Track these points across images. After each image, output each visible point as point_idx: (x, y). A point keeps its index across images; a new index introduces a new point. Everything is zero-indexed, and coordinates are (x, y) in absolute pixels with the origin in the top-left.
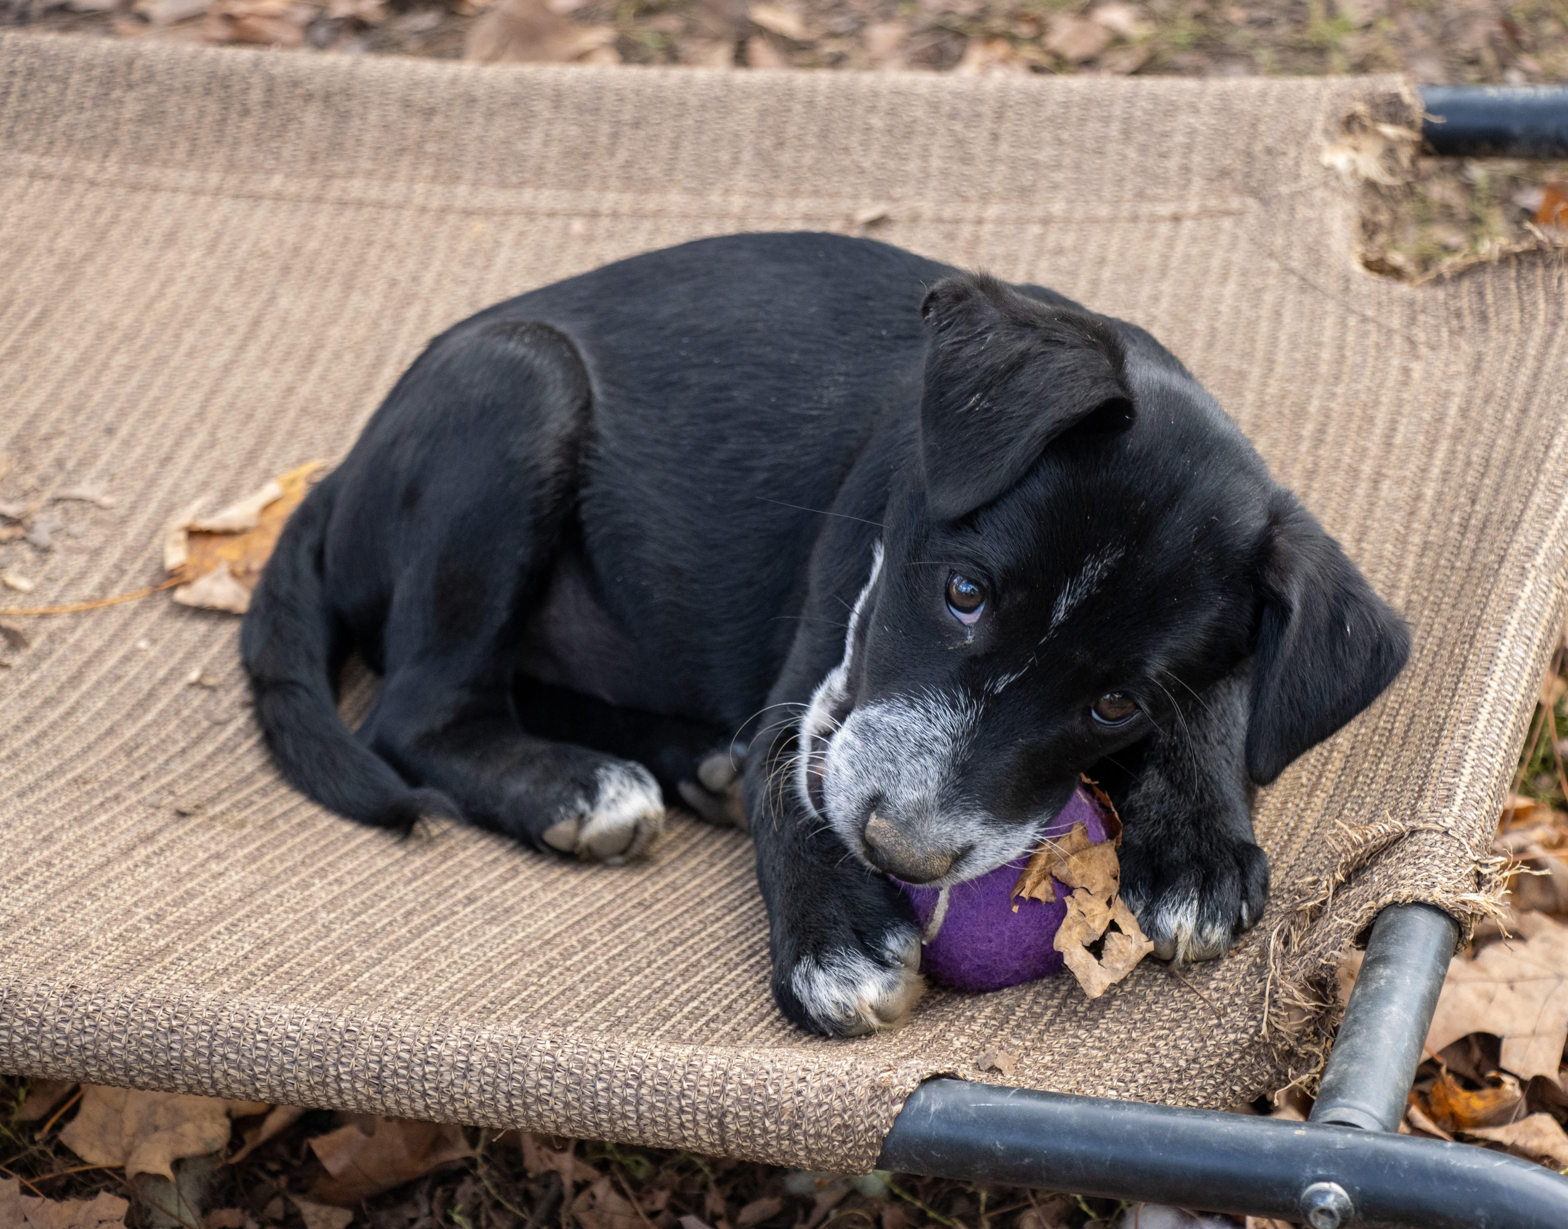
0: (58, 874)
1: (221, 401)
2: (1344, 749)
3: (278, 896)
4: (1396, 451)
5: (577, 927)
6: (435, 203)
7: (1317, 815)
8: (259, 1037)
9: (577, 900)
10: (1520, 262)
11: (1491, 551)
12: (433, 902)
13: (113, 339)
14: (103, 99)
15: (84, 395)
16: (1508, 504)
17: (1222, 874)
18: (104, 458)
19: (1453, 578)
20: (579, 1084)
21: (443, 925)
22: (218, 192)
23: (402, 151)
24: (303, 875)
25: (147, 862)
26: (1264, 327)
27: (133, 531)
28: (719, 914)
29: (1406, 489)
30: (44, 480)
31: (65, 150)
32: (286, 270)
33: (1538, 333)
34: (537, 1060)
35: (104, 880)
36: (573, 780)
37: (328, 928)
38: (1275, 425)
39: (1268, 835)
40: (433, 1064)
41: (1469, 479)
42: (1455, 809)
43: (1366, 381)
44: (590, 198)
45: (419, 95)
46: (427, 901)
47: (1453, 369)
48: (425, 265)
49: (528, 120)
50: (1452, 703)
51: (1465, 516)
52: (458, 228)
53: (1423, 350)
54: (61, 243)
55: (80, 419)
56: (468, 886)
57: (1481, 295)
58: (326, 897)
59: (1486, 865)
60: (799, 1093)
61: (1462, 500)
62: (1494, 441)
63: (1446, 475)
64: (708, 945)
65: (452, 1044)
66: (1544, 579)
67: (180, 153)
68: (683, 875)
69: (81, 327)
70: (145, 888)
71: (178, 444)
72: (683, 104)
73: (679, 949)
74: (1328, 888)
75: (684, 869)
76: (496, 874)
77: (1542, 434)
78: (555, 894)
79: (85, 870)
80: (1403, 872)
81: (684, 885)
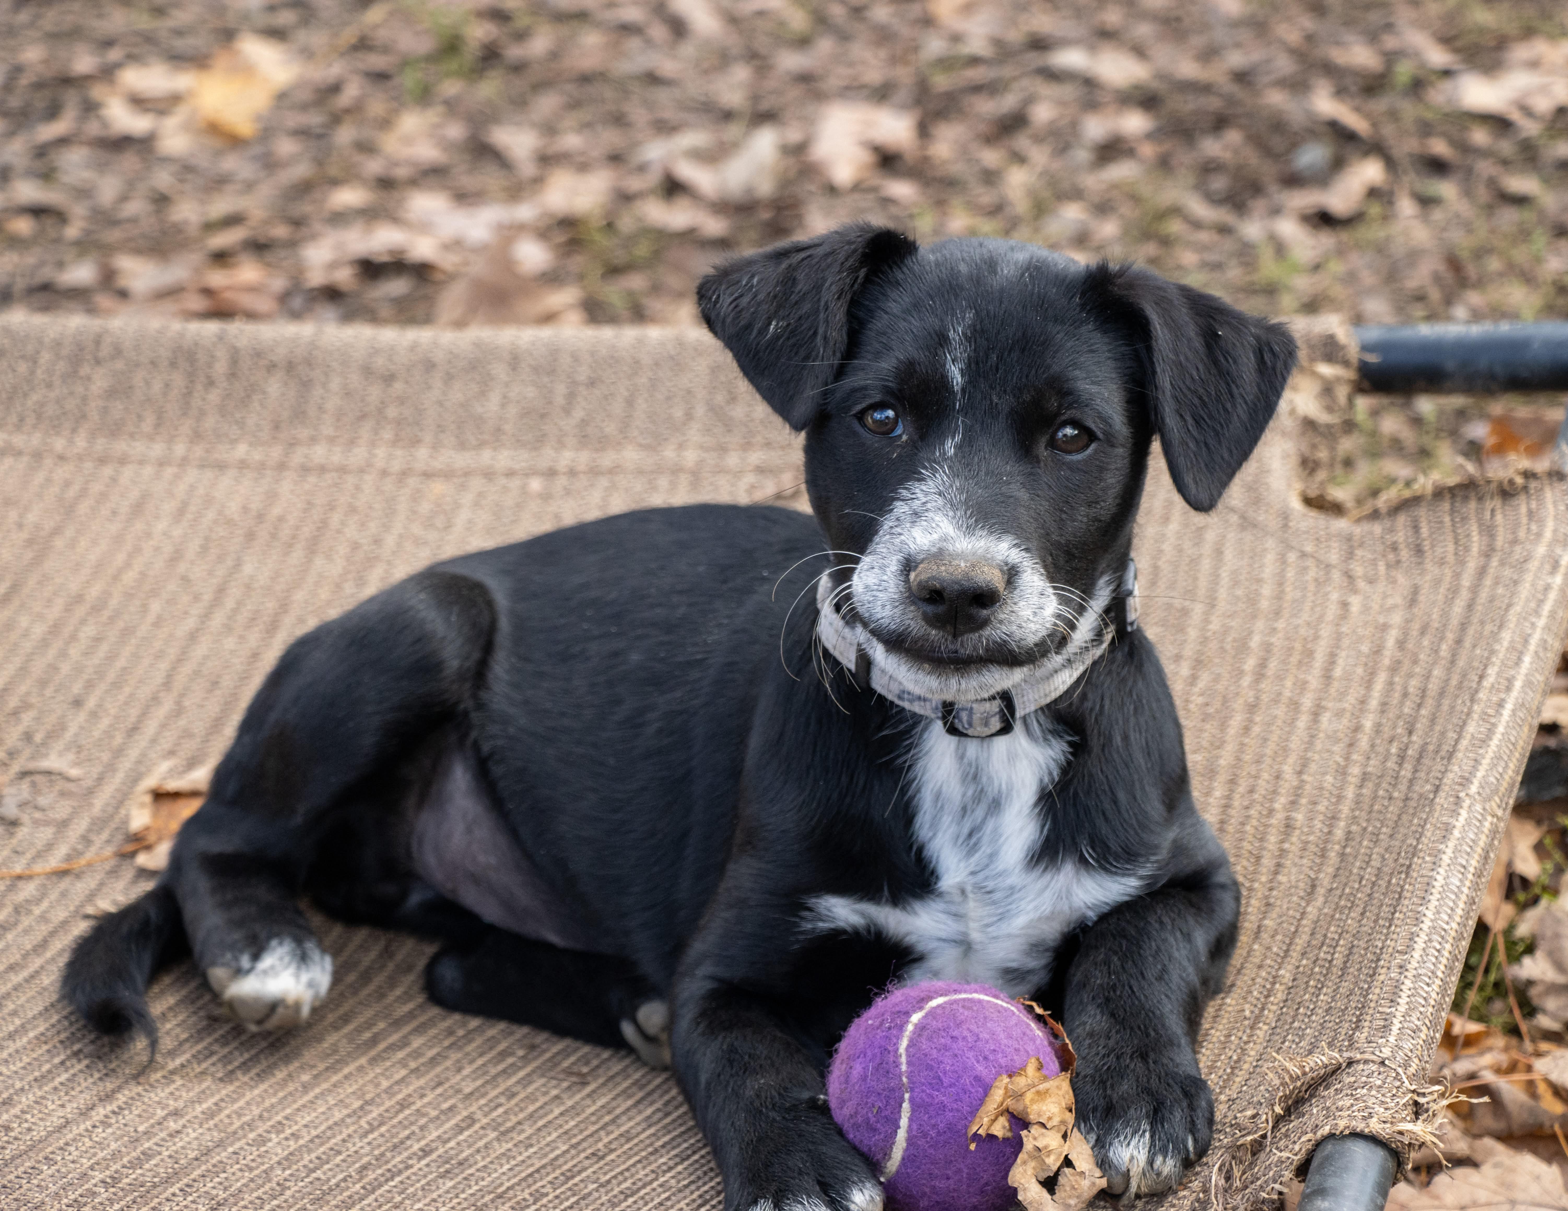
0: (16, 1139)
1: (186, 669)
2: (1285, 981)
3: (235, 1153)
4: (1336, 684)
5: (530, 1180)
6: (396, 466)
7: (1259, 1047)
9: (532, 1150)
10: (1453, 496)
11: (1427, 781)
12: (389, 1155)
13: (80, 611)
14: (72, 375)
15: (53, 668)
16: (1443, 734)
17: (1172, 1106)
18: (72, 729)
19: (1391, 809)
21: (398, 1179)
22: (184, 462)
23: (363, 417)
24: (260, 1131)
25: (105, 1124)
26: (1206, 565)
27: (99, 803)
28: (671, 1163)
29: (1345, 721)
30: (12, 754)
31: (34, 427)
32: (250, 536)
33: (1472, 565)
35: (61, 1143)
37: (283, 1187)
38: (1217, 661)
39: (1212, 1068)
41: (1406, 710)
42: (1392, 1039)
43: (1305, 616)
44: (547, 456)
45: (379, 362)
46: (382, 1154)
47: (1390, 602)
48: (386, 528)
49: (486, 383)
50: (1388, 934)
51: (1402, 746)
52: (418, 491)
53: (1361, 584)
54: (31, 518)
55: (49, 692)
56: (424, 1137)
57: (1416, 528)
58: (282, 1153)
59: (1424, 1095)
61: (1399, 731)
62: (1430, 671)
63: (1384, 706)
64: (659, 1195)
66: (1478, 807)
67: (147, 426)
68: (638, 1124)
69: (49, 600)
70: (102, 1149)
71: (144, 715)
72: (637, 362)
73: (631, 1200)
74: (1267, 1120)
75: (639, 1118)
76: (453, 1122)
77: (1476, 664)
78: (510, 1145)
79: (43, 1133)
80: (1340, 1103)
81: (638, 1134)
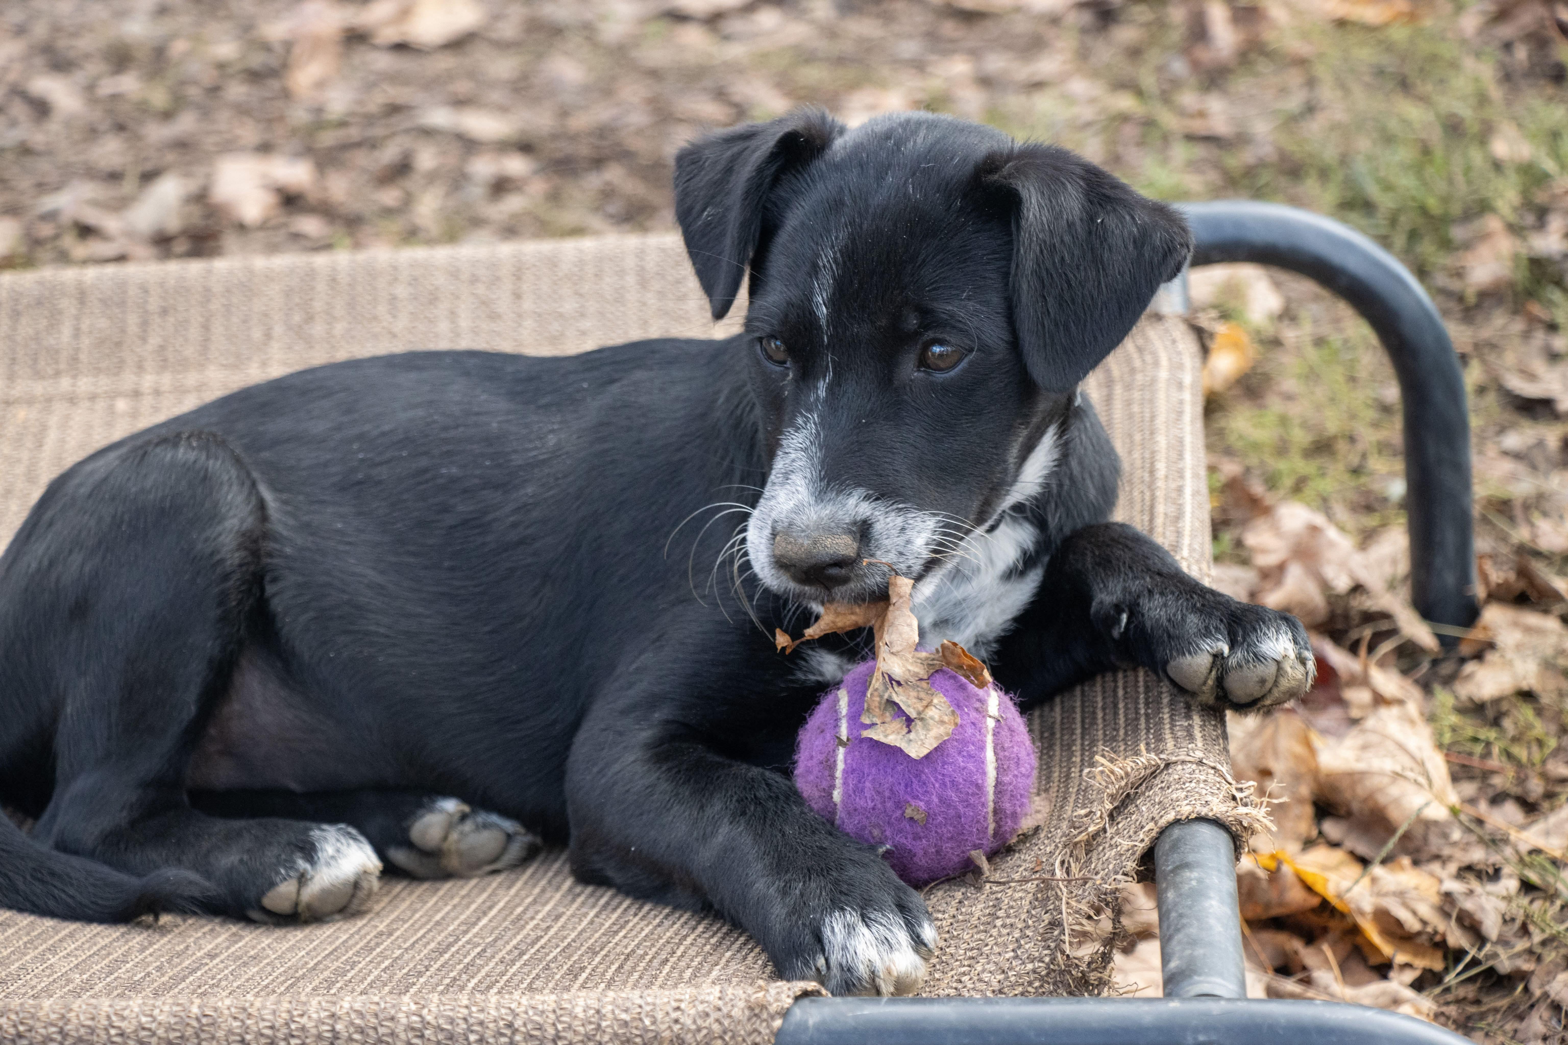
8: (113, 1032)
20: (451, 1039)
34: (404, 1021)
36: (289, 844)
40: (298, 1037)
44: (128, 380)
59: (1241, 789)
60: (676, 1021)
65: (315, 1016)
74: (1101, 816)
80: (1174, 796)
